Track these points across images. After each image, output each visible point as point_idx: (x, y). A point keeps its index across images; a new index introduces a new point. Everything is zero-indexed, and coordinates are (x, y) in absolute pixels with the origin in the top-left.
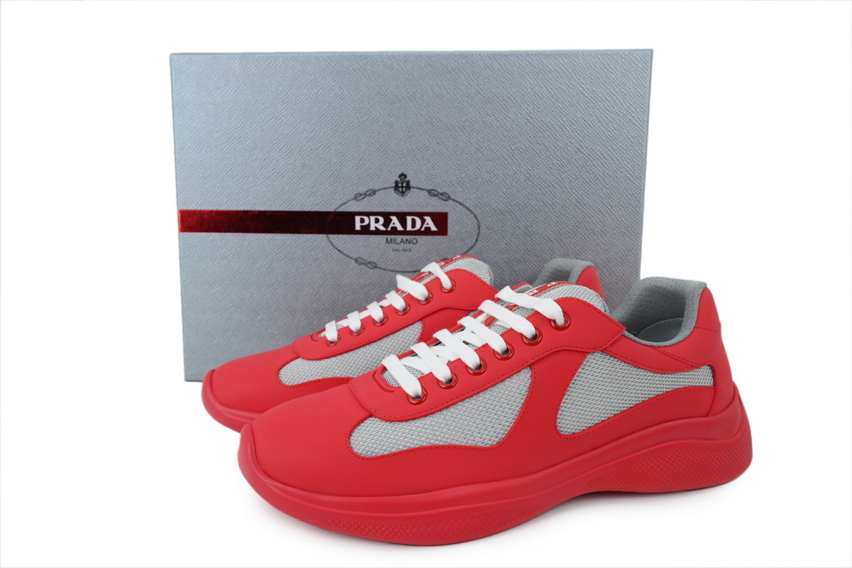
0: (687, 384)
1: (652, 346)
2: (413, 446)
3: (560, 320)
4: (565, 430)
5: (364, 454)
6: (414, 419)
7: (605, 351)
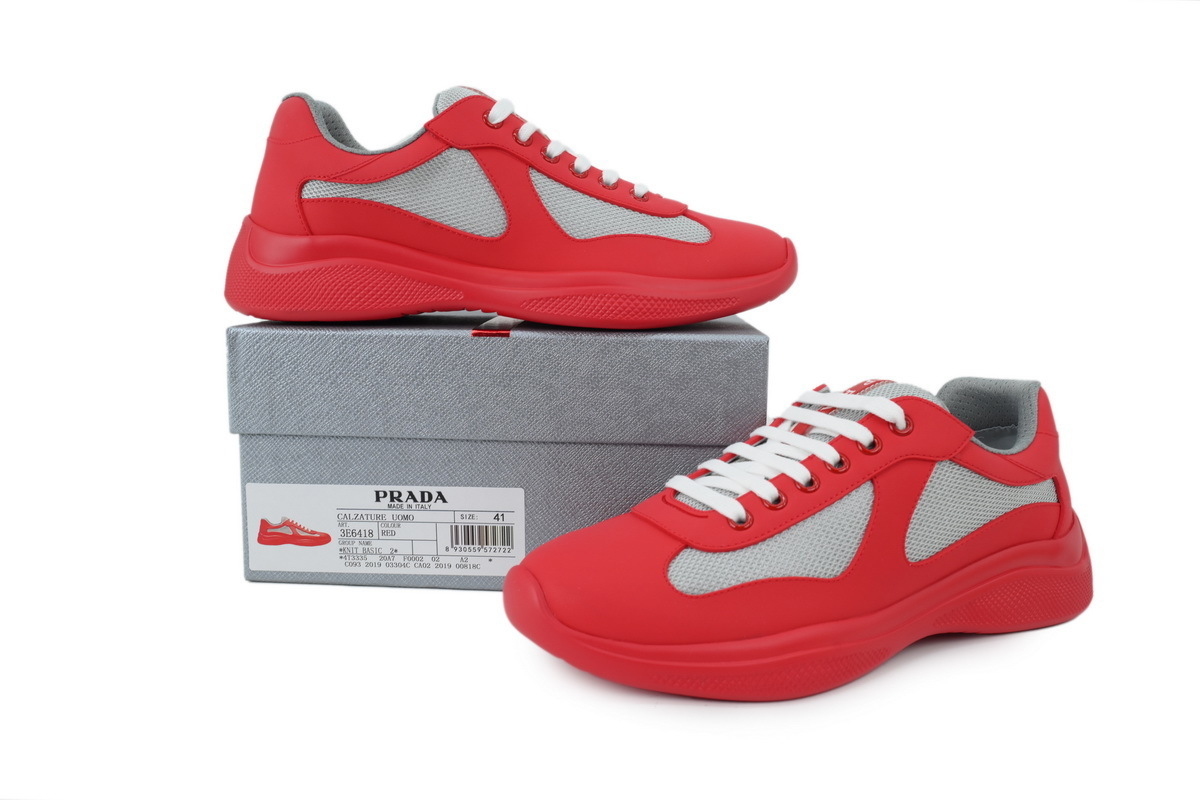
0: (1033, 501)
1: (999, 454)
2: (747, 580)
3: (901, 424)
4: (912, 557)
5: (690, 592)
6: (742, 548)
7: (953, 460)
